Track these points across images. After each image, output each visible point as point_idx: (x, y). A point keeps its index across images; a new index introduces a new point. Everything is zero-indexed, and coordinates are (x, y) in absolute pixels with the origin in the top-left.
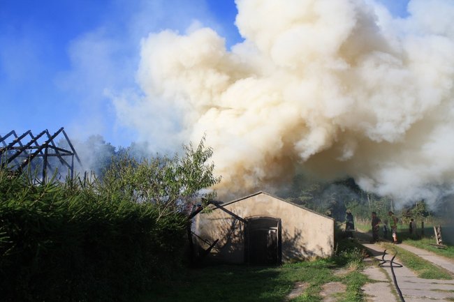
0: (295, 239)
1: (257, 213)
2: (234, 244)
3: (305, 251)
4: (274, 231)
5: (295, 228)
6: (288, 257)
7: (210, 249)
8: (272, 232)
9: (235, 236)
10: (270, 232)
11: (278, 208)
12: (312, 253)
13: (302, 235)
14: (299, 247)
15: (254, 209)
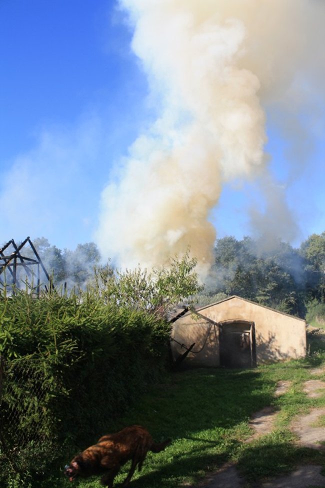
0: (269, 343)
1: (231, 318)
2: (211, 349)
3: (280, 354)
4: (247, 334)
5: (269, 332)
6: (263, 361)
7: (186, 353)
8: (245, 335)
9: (211, 341)
10: (243, 335)
11: (251, 312)
12: (286, 356)
13: (276, 338)
14: (273, 350)
15: (228, 313)
